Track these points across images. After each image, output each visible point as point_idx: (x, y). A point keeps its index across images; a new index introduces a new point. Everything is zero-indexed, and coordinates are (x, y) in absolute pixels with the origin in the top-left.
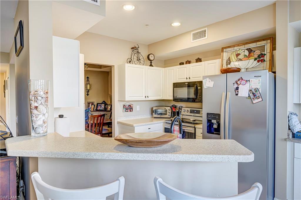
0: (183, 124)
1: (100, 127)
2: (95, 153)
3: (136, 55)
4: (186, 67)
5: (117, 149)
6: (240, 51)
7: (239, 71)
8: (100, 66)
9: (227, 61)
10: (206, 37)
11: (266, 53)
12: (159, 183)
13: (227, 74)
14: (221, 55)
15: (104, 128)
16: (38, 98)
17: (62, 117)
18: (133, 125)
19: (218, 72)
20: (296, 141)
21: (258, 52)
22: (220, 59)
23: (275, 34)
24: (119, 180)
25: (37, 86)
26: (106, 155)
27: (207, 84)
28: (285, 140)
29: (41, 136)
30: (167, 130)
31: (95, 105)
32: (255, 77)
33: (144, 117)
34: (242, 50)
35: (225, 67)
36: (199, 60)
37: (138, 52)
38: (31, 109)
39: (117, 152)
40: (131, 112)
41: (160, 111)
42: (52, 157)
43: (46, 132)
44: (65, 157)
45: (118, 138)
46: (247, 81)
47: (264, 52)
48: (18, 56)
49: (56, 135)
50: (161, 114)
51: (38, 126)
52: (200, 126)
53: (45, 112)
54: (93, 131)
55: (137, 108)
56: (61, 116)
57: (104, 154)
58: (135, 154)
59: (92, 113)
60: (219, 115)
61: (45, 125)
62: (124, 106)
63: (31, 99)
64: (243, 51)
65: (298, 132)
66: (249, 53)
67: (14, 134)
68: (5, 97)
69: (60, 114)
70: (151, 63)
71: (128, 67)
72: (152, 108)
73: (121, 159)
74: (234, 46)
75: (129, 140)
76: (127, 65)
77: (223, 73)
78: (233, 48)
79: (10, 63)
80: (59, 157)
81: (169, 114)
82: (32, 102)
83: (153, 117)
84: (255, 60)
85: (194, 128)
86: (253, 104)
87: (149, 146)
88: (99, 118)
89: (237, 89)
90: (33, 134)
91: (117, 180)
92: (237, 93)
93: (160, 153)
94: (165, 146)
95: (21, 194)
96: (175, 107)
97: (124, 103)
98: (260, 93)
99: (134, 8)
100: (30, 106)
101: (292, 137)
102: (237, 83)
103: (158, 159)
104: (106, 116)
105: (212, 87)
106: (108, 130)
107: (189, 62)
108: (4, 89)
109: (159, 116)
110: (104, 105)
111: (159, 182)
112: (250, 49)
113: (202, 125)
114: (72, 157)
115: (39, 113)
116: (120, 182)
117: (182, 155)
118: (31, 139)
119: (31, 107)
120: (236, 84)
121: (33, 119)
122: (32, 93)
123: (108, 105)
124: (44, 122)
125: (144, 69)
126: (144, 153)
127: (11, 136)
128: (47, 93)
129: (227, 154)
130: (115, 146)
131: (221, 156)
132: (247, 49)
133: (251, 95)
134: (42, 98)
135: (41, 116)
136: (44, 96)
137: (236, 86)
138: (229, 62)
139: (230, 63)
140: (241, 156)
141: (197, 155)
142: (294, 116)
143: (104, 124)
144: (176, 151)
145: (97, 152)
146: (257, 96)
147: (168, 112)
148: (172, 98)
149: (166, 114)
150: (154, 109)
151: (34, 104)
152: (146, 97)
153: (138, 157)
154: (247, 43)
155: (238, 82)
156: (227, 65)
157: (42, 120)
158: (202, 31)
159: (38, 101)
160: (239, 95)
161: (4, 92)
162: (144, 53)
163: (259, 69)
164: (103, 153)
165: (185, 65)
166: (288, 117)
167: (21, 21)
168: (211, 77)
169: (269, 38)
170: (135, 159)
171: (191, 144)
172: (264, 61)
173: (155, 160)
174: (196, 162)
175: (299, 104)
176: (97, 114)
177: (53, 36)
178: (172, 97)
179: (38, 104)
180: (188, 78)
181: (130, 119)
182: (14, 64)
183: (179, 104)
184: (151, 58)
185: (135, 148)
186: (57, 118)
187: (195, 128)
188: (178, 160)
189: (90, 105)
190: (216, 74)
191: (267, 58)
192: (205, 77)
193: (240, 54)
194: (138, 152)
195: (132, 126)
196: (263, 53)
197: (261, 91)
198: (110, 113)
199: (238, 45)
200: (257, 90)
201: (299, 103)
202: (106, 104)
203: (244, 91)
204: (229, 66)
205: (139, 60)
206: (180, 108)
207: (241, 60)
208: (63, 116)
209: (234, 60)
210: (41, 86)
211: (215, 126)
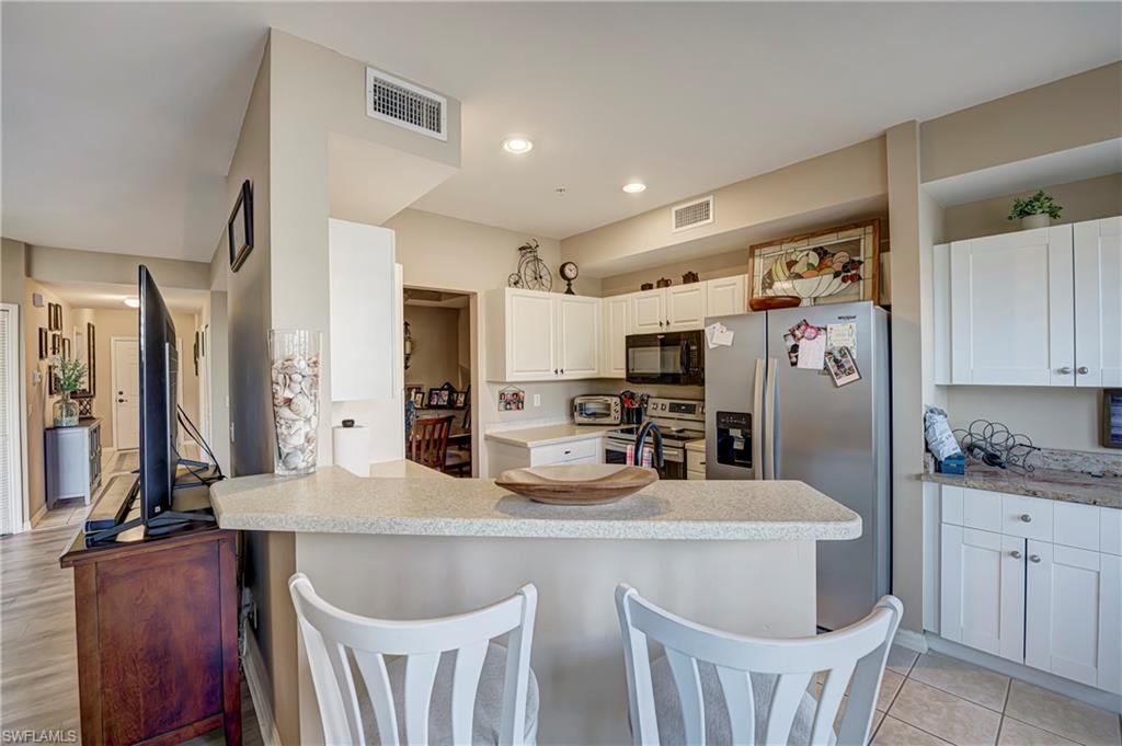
0: (664, 441)
1: (440, 449)
2: (449, 520)
3: (530, 265)
4: (658, 296)
5: (502, 508)
6: (798, 253)
7: (797, 305)
8: (437, 295)
9: (764, 278)
10: (711, 220)
11: (862, 260)
12: (632, 600)
13: (769, 311)
14: (747, 263)
15: (450, 451)
16: (293, 376)
17: (351, 426)
18: (526, 444)
19: (740, 307)
20: (946, 480)
21: (842, 257)
22: (747, 276)
23: (886, 213)
24: (522, 594)
25: (291, 347)
26: (476, 526)
27: (716, 338)
28: (919, 477)
29: (299, 477)
30: (613, 457)
31: (423, 394)
32: (840, 318)
33: (553, 424)
34: (801, 251)
35: (759, 294)
36: (691, 278)
37: (536, 259)
38: (274, 405)
39: (505, 518)
40: (518, 411)
41: (592, 407)
42: (335, 531)
43: (314, 465)
44: (368, 532)
45: (504, 480)
46: (819, 329)
47: (859, 255)
48: (237, 270)
49: (337, 471)
50: (594, 415)
51: (293, 450)
52: (701, 445)
53: (310, 413)
54: (422, 460)
55: (534, 400)
56: (348, 424)
57: (471, 523)
58: (553, 523)
59: (420, 413)
60: (749, 417)
61: (310, 448)
62: (502, 395)
63: (274, 379)
64: (804, 254)
65: (949, 458)
66: (821, 259)
67: (226, 470)
68: (197, 374)
69: (346, 418)
70: (569, 285)
71: (514, 295)
72: (573, 401)
73: (517, 535)
74: (781, 242)
75: (534, 485)
76: (510, 291)
77: (755, 310)
78: (778, 248)
79: (213, 288)
80: (354, 531)
81: (615, 417)
82: (278, 388)
83: (574, 423)
84: (835, 277)
85: (681, 450)
86: (837, 387)
87: (585, 500)
88: (438, 426)
89: (795, 348)
90: (279, 470)
91: (516, 594)
92: (794, 360)
93: (618, 519)
94: (626, 501)
95: (245, 623)
96: (632, 396)
97: (501, 388)
98: (853, 360)
99: (530, 146)
100: (273, 397)
101: (936, 471)
102: (794, 336)
103: (614, 536)
104: (454, 420)
105: (730, 344)
106: (459, 456)
107: (665, 283)
108: (196, 355)
109: (590, 420)
110: (447, 392)
111: (629, 597)
112: (821, 248)
113: (704, 441)
114: (388, 532)
115: (295, 417)
116: (525, 597)
117: (676, 523)
118: (272, 483)
119: (276, 402)
120: (791, 337)
121: (279, 431)
122: (278, 364)
123: (458, 393)
124: (308, 440)
125: (551, 301)
126: (576, 519)
127: (218, 474)
128: (315, 363)
129: (793, 520)
130: (496, 501)
131: (777, 525)
132: (815, 250)
133: (831, 364)
134: (303, 376)
135: (300, 424)
136: (308, 371)
137: (792, 341)
138: (769, 280)
139: (770, 286)
140: (831, 525)
141: (717, 524)
142: (940, 418)
143: (450, 442)
144: (659, 513)
145: (454, 518)
146: (847, 366)
147: (612, 409)
148: (622, 374)
149: (609, 415)
150: (577, 401)
151: (283, 393)
152: (556, 372)
153: (561, 530)
154: (813, 235)
155: (797, 332)
156: (764, 289)
157: (303, 432)
158: (700, 205)
159: (292, 384)
160: (799, 366)
161: (196, 363)
162: (550, 260)
163: (848, 298)
164: (467, 521)
165: (655, 291)
166: (925, 420)
167: (248, 182)
168: (725, 320)
169: (871, 222)
170: (552, 535)
171: (692, 494)
172: (860, 278)
173: (605, 539)
174: (715, 540)
175: (948, 386)
176: (429, 417)
177: (330, 220)
178: (624, 371)
179: (292, 392)
180: (665, 323)
181: (518, 428)
182: (226, 293)
183: (640, 390)
184: (570, 273)
185: (549, 507)
186: (339, 427)
187: (685, 451)
188: (665, 538)
189: (413, 393)
190: (737, 313)
191: (867, 270)
192: (710, 321)
193: (796, 262)
194: (560, 517)
195: (524, 446)
196: (856, 259)
197: (858, 354)
198: (463, 413)
199: (792, 240)
200: (845, 351)
201: (948, 383)
202: (452, 390)
203: (812, 355)
204: (770, 293)
205: (538, 277)
206: (644, 400)
207: (799, 276)
208: (353, 422)
209: (781, 275)
210: (300, 345)
211: (738, 445)
